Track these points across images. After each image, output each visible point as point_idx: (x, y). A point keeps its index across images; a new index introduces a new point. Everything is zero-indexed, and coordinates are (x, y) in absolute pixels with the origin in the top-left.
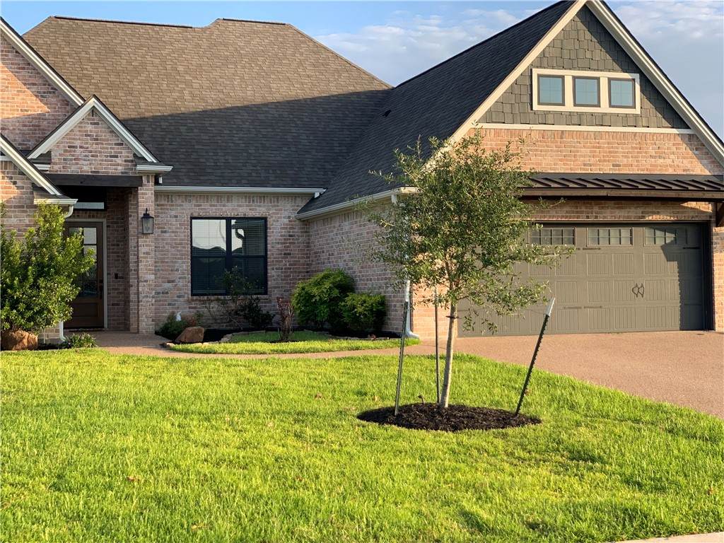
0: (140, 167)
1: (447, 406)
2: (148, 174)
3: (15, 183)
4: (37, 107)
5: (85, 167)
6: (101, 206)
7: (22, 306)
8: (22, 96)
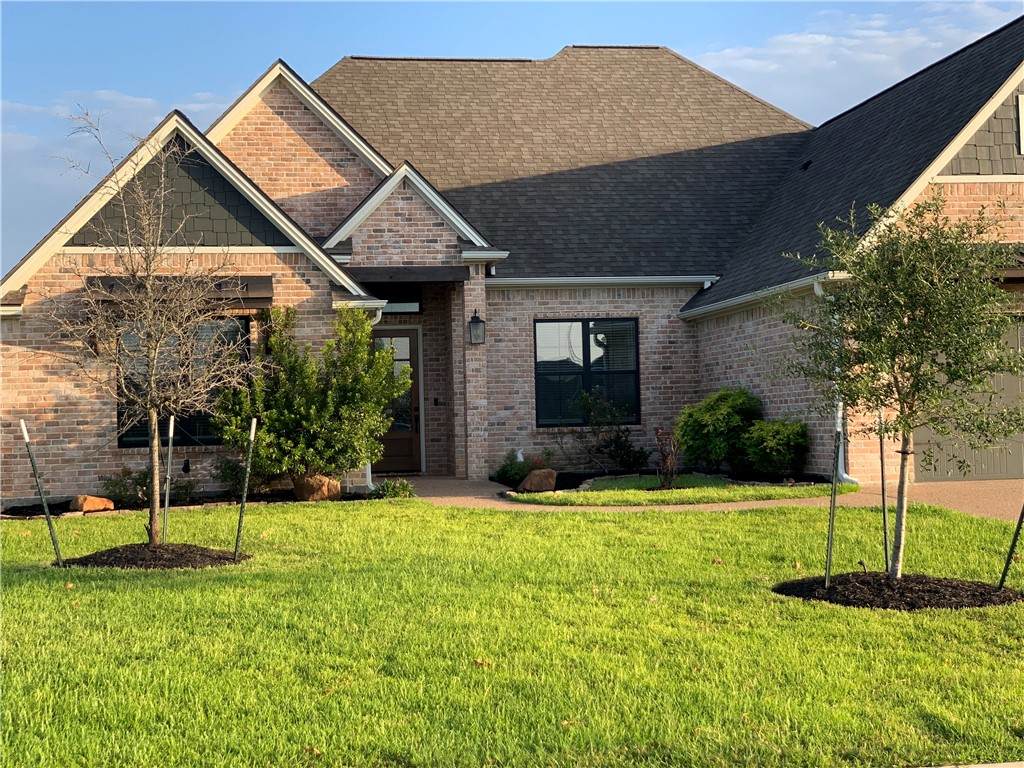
0: (466, 255)
1: (899, 576)
2: (476, 263)
3: (308, 282)
4: (332, 180)
5: (396, 258)
6: (414, 307)
7: (320, 443)
8: (313, 166)
